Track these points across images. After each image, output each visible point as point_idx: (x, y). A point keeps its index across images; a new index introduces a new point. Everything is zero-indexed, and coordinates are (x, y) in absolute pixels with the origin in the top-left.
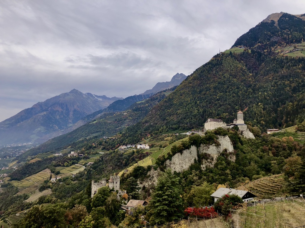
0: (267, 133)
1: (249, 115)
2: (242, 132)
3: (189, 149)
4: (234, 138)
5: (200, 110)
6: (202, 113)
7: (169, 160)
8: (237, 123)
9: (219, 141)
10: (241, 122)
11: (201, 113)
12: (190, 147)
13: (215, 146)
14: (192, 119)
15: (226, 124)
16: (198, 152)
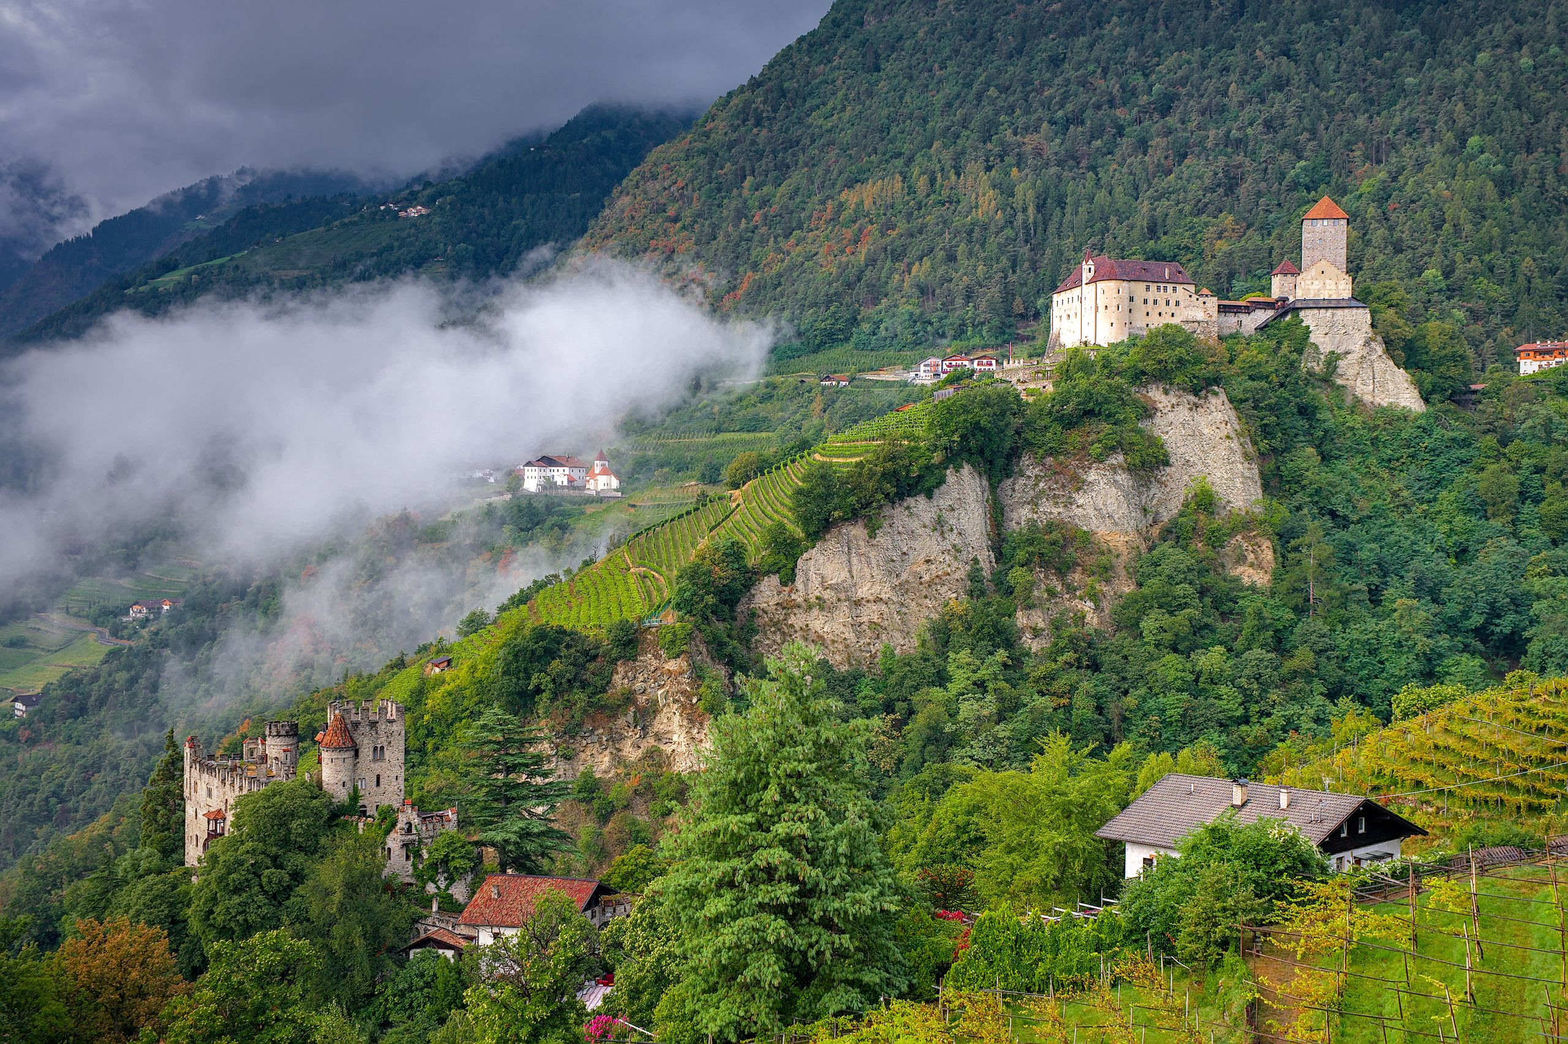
0: (1514, 367)
1: (1391, 229)
2: (1333, 359)
3: (929, 496)
4: (1271, 408)
5: (1019, 190)
6: (1031, 210)
7: (775, 580)
8: (1300, 294)
9: (1156, 433)
10: (1330, 284)
11: (1025, 210)
12: (942, 481)
13: (1130, 469)
14: (951, 258)
15: (1213, 302)
16: (997, 514)
